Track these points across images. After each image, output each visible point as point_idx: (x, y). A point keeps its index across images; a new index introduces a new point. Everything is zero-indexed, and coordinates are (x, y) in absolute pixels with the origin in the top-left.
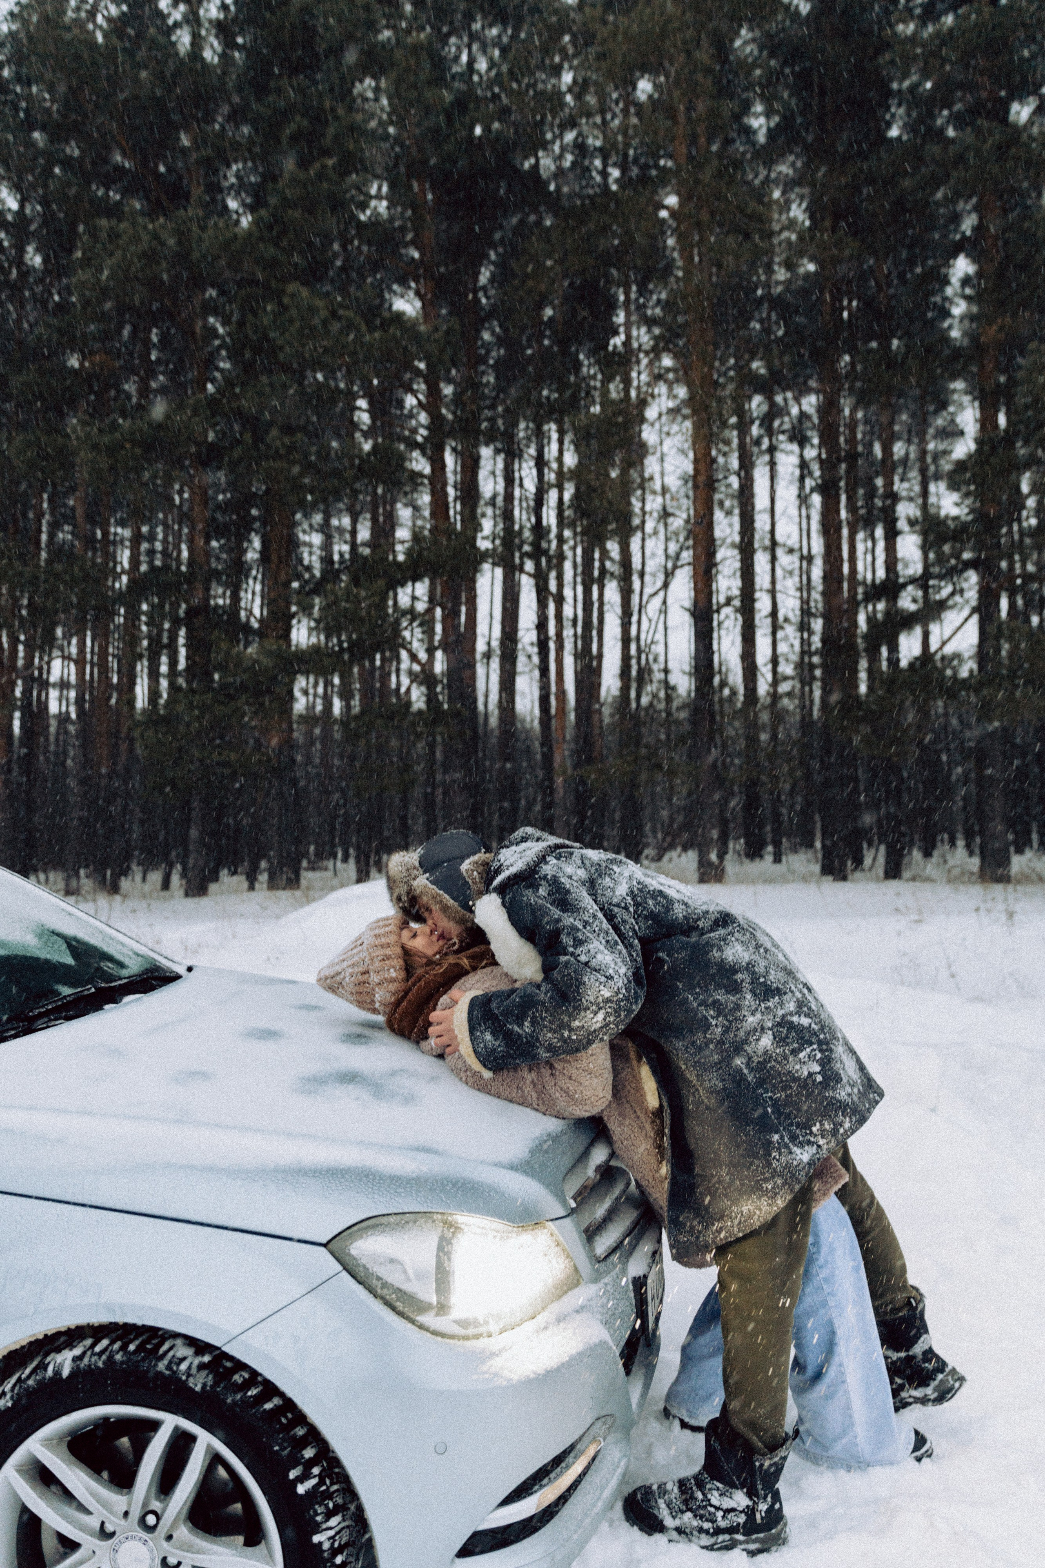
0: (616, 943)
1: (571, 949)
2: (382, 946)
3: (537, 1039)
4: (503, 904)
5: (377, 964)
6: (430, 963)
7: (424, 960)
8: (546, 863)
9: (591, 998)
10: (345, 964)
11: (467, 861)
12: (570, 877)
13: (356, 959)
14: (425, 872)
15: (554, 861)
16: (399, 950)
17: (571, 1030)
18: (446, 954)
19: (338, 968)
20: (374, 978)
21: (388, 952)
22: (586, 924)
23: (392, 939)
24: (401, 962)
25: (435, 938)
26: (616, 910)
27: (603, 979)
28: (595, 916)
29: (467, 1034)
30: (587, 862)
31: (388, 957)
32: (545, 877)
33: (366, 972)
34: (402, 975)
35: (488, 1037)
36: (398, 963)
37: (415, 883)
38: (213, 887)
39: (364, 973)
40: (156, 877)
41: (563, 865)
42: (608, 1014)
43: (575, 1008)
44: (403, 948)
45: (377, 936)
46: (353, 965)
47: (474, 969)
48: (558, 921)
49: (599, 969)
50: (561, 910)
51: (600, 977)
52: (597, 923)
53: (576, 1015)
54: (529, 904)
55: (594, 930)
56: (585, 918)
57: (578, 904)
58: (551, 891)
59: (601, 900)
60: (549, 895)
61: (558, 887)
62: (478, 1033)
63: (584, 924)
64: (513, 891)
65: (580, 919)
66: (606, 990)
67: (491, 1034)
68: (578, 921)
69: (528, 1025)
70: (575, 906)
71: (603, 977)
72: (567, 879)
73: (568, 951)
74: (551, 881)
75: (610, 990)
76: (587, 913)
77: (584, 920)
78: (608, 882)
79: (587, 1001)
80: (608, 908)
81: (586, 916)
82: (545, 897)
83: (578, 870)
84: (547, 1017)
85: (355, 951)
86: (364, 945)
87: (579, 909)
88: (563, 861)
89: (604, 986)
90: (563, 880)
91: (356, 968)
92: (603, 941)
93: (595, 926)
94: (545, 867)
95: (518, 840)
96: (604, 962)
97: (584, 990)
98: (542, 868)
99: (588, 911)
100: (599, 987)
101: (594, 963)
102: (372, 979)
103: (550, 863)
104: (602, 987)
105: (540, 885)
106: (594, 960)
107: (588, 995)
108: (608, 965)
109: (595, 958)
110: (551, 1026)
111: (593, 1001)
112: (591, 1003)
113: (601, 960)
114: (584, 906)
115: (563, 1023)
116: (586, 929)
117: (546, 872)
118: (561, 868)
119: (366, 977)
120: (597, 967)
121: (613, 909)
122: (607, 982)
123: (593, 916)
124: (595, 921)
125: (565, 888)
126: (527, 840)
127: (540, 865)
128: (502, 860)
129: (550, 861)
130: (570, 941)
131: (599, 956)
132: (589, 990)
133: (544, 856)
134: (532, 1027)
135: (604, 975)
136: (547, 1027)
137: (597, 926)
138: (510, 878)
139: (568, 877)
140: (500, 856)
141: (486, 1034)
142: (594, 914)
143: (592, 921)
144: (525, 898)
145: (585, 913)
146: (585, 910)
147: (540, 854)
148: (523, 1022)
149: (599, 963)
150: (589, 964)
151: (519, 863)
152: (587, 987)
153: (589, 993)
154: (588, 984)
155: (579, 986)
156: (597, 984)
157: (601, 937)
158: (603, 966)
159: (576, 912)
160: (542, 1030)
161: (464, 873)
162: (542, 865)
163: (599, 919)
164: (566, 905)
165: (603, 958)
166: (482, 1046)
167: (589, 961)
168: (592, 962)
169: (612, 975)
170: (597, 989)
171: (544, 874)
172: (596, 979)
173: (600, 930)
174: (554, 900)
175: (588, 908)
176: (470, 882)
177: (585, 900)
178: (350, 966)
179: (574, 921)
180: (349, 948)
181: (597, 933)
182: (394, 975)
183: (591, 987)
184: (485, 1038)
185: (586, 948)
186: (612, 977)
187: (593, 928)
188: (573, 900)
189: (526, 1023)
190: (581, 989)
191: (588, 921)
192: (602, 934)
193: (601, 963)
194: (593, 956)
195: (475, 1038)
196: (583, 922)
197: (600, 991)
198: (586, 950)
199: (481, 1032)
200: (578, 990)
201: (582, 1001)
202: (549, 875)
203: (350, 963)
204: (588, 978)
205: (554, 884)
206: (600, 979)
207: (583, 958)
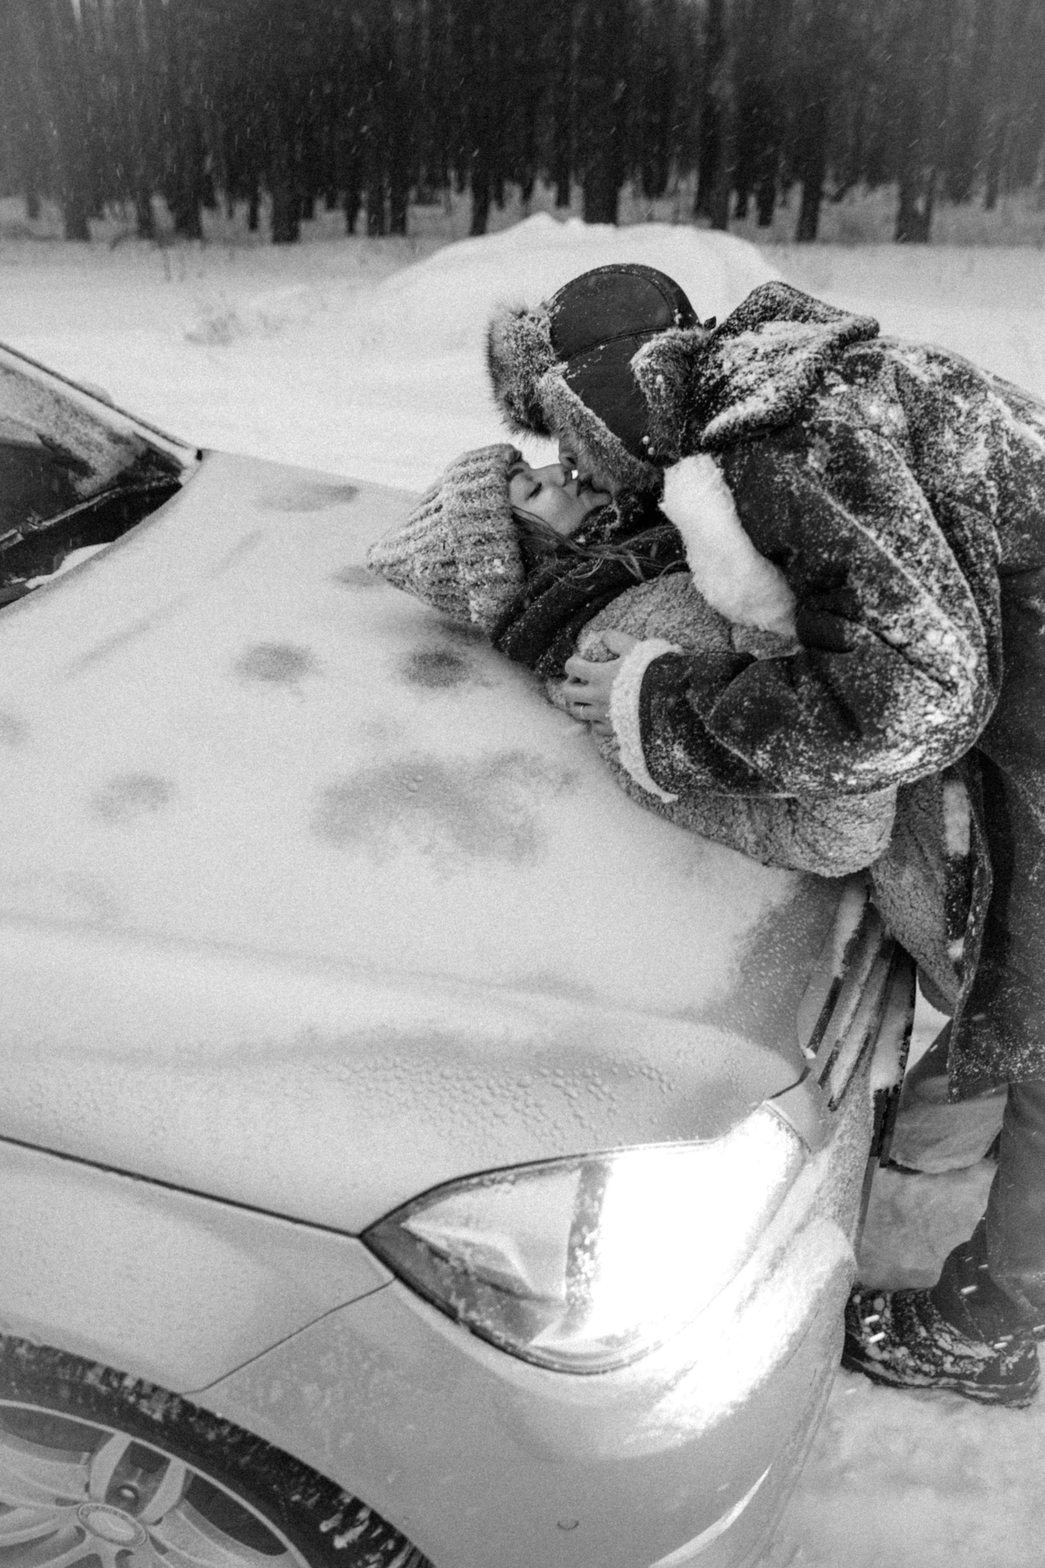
0: (962, 594)
1: (872, 613)
2: (476, 516)
3: (779, 780)
4: (728, 480)
5: (469, 549)
6: (563, 551)
7: (554, 544)
8: (826, 390)
9: (906, 728)
10: (412, 546)
11: (646, 348)
12: (876, 429)
13: (430, 537)
14: (562, 358)
15: (843, 388)
16: (507, 523)
17: (848, 771)
18: (598, 535)
19: (399, 552)
20: (467, 575)
21: (487, 527)
22: (903, 544)
23: (493, 502)
24: (512, 545)
25: (572, 489)
26: (963, 509)
27: (935, 688)
28: (923, 529)
29: (635, 737)
30: (907, 388)
31: (490, 538)
32: (823, 430)
33: (452, 563)
34: (515, 572)
35: (679, 753)
36: (508, 549)
37: (542, 383)
38: (304, 226)
39: (445, 565)
40: (242, 210)
41: (861, 400)
42: (930, 751)
44: (516, 519)
45: (465, 496)
46: (427, 549)
47: (650, 574)
48: (849, 545)
49: (930, 665)
50: (855, 509)
51: (929, 683)
52: (927, 545)
53: (868, 755)
54: (783, 489)
55: (919, 562)
56: (903, 532)
57: (890, 498)
58: (832, 461)
59: (933, 484)
60: (828, 469)
61: (848, 453)
62: (659, 742)
63: (899, 544)
64: (750, 453)
65: (890, 534)
66: (938, 712)
67: (685, 749)
68: (888, 537)
69: (765, 756)
70: (883, 502)
71: (936, 685)
72: (870, 433)
73: (864, 614)
74: (835, 439)
75: (946, 712)
76: (906, 520)
77: (900, 536)
78: (948, 442)
79: (896, 732)
80: (946, 505)
81: (904, 528)
82: (820, 476)
83: (890, 410)
84: (806, 752)
85: (427, 522)
86: (442, 513)
87: (890, 509)
88: (860, 385)
89: (937, 705)
90: (862, 437)
91: (432, 554)
92: (936, 589)
93: (922, 551)
94: (823, 403)
95: (756, 315)
96: (942, 649)
97: (892, 710)
98: (817, 404)
99: (908, 516)
100: (925, 706)
101: (919, 650)
102: (461, 575)
103: (835, 390)
104: (931, 707)
105: (812, 446)
106: (920, 645)
107: (901, 722)
108: (946, 654)
109: (923, 637)
110: (811, 765)
111: (907, 731)
112: (904, 735)
113: (934, 645)
114: (901, 502)
115: (838, 762)
116: (905, 560)
117: (824, 415)
118: (856, 407)
119: (451, 570)
120: (926, 660)
121: (954, 507)
122: (943, 696)
123: (917, 529)
124: (922, 540)
125: (864, 456)
126: (774, 316)
127: (813, 396)
128: (727, 367)
129: (833, 385)
130: (872, 595)
131: (933, 636)
132: (903, 713)
133: (819, 372)
134: (771, 759)
135: (937, 680)
136: (802, 765)
137: (926, 553)
138: (746, 423)
139: (871, 429)
140: (720, 355)
141: (676, 747)
142: (921, 523)
143: (915, 539)
144: (776, 473)
145: (902, 520)
146: (904, 513)
147: (813, 367)
148: (753, 748)
149: (931, 651)
150: (908, 649)
151: (768, 389)
152: (900, 705)
153: (903, 718)
154: (902, 697)
155: (885, 702)
156: (922, 701)
157: (932, 580)
158: (938, 657)
159: (883, 514)
160: (790, 768)
161: (638, 375)
162: (816, 396)
163: (933, 535)
164: (864, 499)
165: (938, 642)
166: (664, 762)
167: (909, 644)
168: (916, 647)
169: (955, 680)
170: (921, 711)
171: (821, 419)
172: (920, 688)
173: (931, 561)
174: (839, 484)
175: (909, 509)
176: (648, 395)
177: (906, 489)
178: (421, 550)
179: (878, 537)
180: (416, 515)
181: (927, 571)
182: (501, 570)
183: (908, 704)
184: (672, 754)
185: (906, 615)
186: (955, 685)
187: (918, 558)
188: (879, 486)
189: (760, 752)
190: (888, 709)
191: (907, 539)
192: (935, 572)
193: (933, 652)
194: (918, 635)
195: (651, 748)
196: (898, 540)
197: (926, 714)
198: (905, 619)
199: (665, 740)
200: (882, 711)
201: (884, 731)
202: (829, 424)
203: (420, 544)
204: (905, 684)
205: (841, 446)
206: (929, 688)
207: (897, 636)
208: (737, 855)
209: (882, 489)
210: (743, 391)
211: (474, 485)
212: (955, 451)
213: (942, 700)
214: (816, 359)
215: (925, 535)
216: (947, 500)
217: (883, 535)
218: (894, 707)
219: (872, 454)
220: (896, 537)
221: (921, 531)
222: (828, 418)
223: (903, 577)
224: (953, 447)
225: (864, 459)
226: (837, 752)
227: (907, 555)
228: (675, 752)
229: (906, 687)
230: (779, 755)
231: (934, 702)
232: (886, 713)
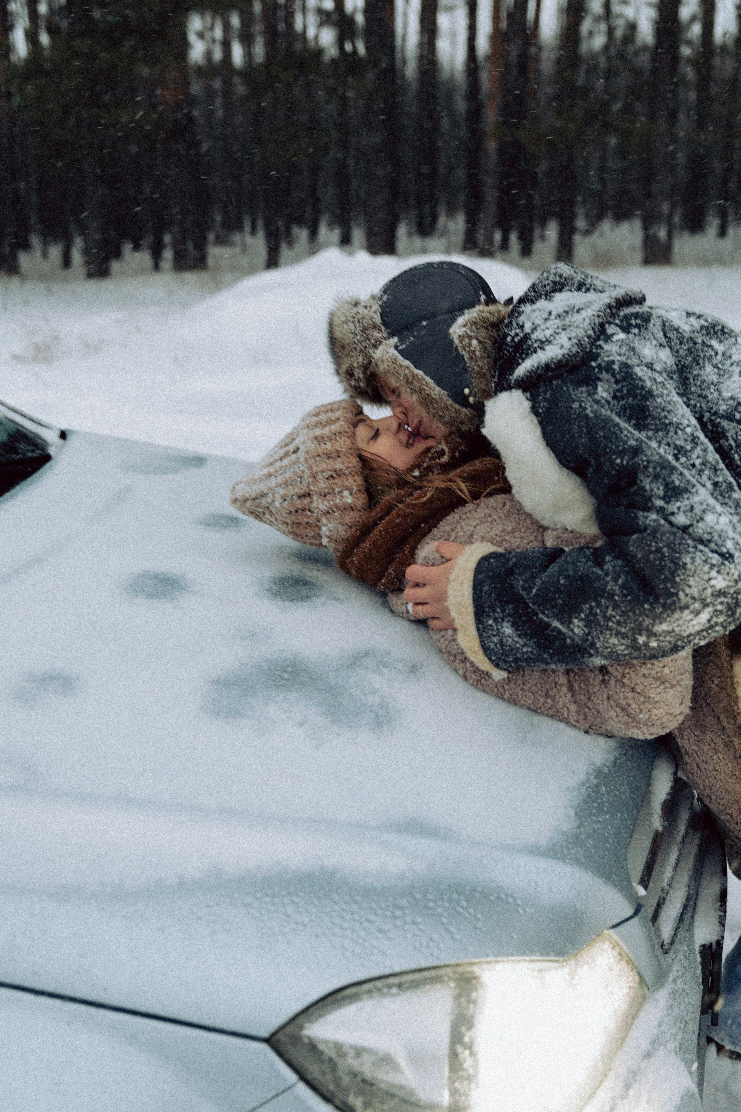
0: (730, 488)
1: (660, 503)
2: (329, 456)
3: (593, 645)
4: (534, 410)
5: (323, 484)
6: (401, 482)
7: (394, 478)
8: (608, 338)
9: (694, 592)
10: (273, 482)
11: (461, 320)
12: (650, 366)
13: (289, 474)
14: (392, 335)
15: (622, 336)
16: (354, 462)
18: (429, 469)
19: (262, 487)
20: (320, 505)
21: (338, 465)
22: (679, 451)
23: (343, 444)
24: (359, 479)
25: (403, 437)
26: (725, 424)
27: (715, 559)
28: (694, 439)
29: (471, 620)
30: (672, 335)
31: (339, 474)
32: (608, 367)
33: (308, 495)
34: (361, 500)
35: (507, 629)
36: (355, 482)
37: (376, 353)
39: (301, 497)
41: (637, 344)
42: (716, 613)
43: (665, 607)
44: (361, 458)
45: (319, 439)
46: (285, 484)
47: (474, 497)
48: (637, 451)
49: (709, 541)
50: (639, 427)
51: (710, 555)
52: (698, 451)
53: (665, 616)
54: (580, 412)
55: (693, 465)
56: (678, 443)
57: (666, 417)
58: (618, 391)
59: (701, 407)
60: (615, 397)
61: (630, 384)
62: (490, 622)
63: (676, 452)
64: (552, 389)
65: (668, 444)
66: (720, 577)
67: (512, 626)
68: (666, 447)
69: (580, 624)
70: (661, 419)
71: (716, 556)
72: (645, 369)
73: (653, 504)
74: (618, 373)
75: (726, 577)
76: (680, 432)
77: (676, 445)
78: (709, 374)
79: (687, 595)
80: (711, 421)
81: (679, 439)
82: (608, 402)
83: (660, 352)
84: (614, 617)
85: (286, 461)
86: (300, 452)
87: (666, 425)
88: (635, 334)
89: (718, 572)
90: (639, 371)
91: (290, 488)
92: (709, 484)
93: (694, 456)
94: (606, 347)
95: (548, 288)
96: (718, 528)
97: (682, 577)
98: (602, 348)
99: (681, 430)
100: (709, 573)
101: (699, 529)
102: (315, 504)
103: (615, 338)
104: (713, 574)
105: (600, 380)
106: (700, 525)
107: (690, 587)
108: (722, 531)
109: (702, 519)
110: (619, 628)
111: (696, 595)
112: (693, 598)
113: (712, 525)
114: (675, 419)
115: (641, 624)
116: (682, 464)
117: (608, 356)
118: (633, 349)
119: (306, 501)
120: (706, 537)
121: (719, 423)
122: (723, 564)
123: (689, 439)
124: (693, 448)
125: (643, 386)
126: (563, 288)
127: (598, 343)
128: (528, 327)
129: (613, 335)
130: (658, 488)
131: (710, 518)
132: (691, 579)
133: (602, 325)
134: (585, 626)
135: (716, 552)
136: (611, 630)
137: (698, 457)
138: (547, 365)
139: (646, 366)
140: (522, 319)
141: (505, 624)
142: (692, 435)
143: (689, 448)
144: (574, 401)
145: (676, 433)
146: (677, 427)
147: (597, 321)
148: (570, 618)
149: (709, 530)
150: (691, 530)
151: (563, 339)
152: (688, 572)
153: (692, 583)
154: (689, 566)
155: (676, 570)
156: (706, 568)
157: (705, 478)
158: (716, 535)
159: (661, 430)
160: (602, 633)
161: (456, 341)
162: (601, 343)
163: (702, 444)
164: (645, 418)
165: (715, 522)
166: (495, 640)
167: (691, 525)
168: (697, 527)
169: (731, 552)
170: (706, 577)
171: (606, 359)
172: (704, 558)
173: (703, 464)
174: (624, 408)
175: (681, 424)
176: (466, 356)
177: (677, 409)
178: (281, 485)
179: (659, 447)
180: (277, 456)
181: (700, 472)
182: (349, 500)
183: (695, 571)
184: (502, 631)
185: (686, 502)
186: (731, 556)
187: (692, 462)
188: (656, 407)
189: (576, 621)
190: (679, 575)
191: (682, 447)
192: (707, 472)
193: (712, 531)
194: (698, 518)
195: (484, 628)
196: (674, 449)
197: (710, 579)
198: (686, 506)
199: (496, 620)
200: (674, 577)
201: (677, 595)
202: (613, 362)
203: (280, 480)
204: (690, 555)
205: (624, 379)
206: (711, 558)
207: (681, 519)
208: (562, 726)
209: (659, 410)
210: (542, 342)
211: (326, 431)
212: (716, 380)
213: (723, 567)
214: (599, 316)
215: (697, 444)
216: (713, 418)
217: (663, 446)
218: (683, 574)
219: (648, 384)
220: (673, 446)
221: (692, 441)
222: (612, 358)
223: (681, 474)
224: (714, 378)
225: (643, 388)
226: (640, 615)
227: (683, 460)
228: (505, 629)
229: (692, 558)
230: (592, 621)
231: (716, 569)
232: (678, 579)
